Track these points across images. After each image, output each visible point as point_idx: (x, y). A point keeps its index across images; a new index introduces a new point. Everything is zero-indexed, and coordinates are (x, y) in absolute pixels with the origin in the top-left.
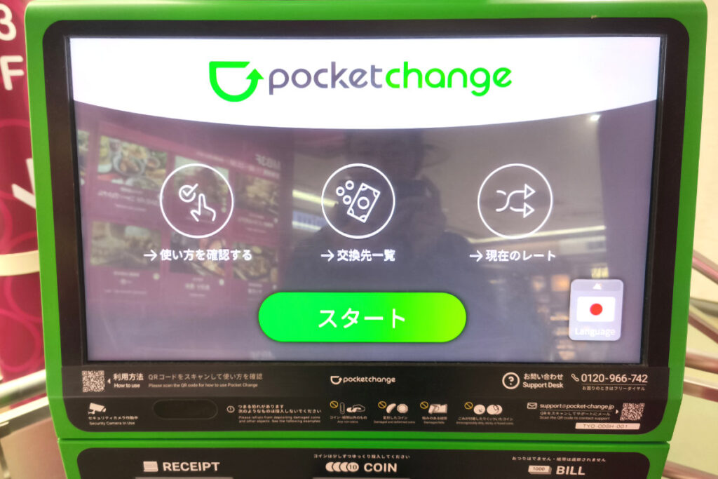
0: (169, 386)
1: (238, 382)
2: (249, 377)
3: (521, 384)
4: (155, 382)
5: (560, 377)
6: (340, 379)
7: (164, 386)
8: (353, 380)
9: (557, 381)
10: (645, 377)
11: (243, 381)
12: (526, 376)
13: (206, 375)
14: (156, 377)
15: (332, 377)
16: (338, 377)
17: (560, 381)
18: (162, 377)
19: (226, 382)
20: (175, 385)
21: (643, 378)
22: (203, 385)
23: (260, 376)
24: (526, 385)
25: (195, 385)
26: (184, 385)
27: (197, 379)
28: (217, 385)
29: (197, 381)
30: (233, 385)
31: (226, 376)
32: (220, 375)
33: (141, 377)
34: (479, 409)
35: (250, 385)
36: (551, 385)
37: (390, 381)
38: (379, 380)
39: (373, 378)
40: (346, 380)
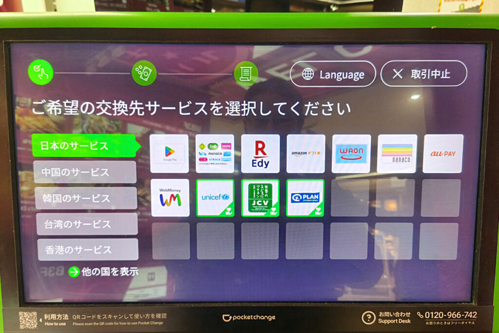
0: (90, 324)
1: (147, 320)
2: (155, 317)
3: (377, 320)
4: (78, 321)
5: (408, 314)
6: (231, 317)
7: (86, 324)
8: (241, 318)
9: (405, 318)
10: (475, 313)
11: (150, 320)
12: (381, 314)
13: (120, 315)
14: (78, 317)
15: (223, 316)
16: (229, 315)
17: (408, 318)
18: (84, 317)
19: (137, 320)
20: (95, 324)
21: (473, 315)
22: (118, 324)
23: (164, 315)
24: (381, 321)
25: (111, 324)
26: (103, 323)
27: (113, 318)
28: (129, 323)
29: (113, 320)
30: (142, 323)
31: (137, 316)
32: (131, 315)
33: (66, 317)
35: (156, 323)
36: (400, 321)
37: (271, 319)
38: (262, 317)
39: (257, 316)
40: (235, 318)
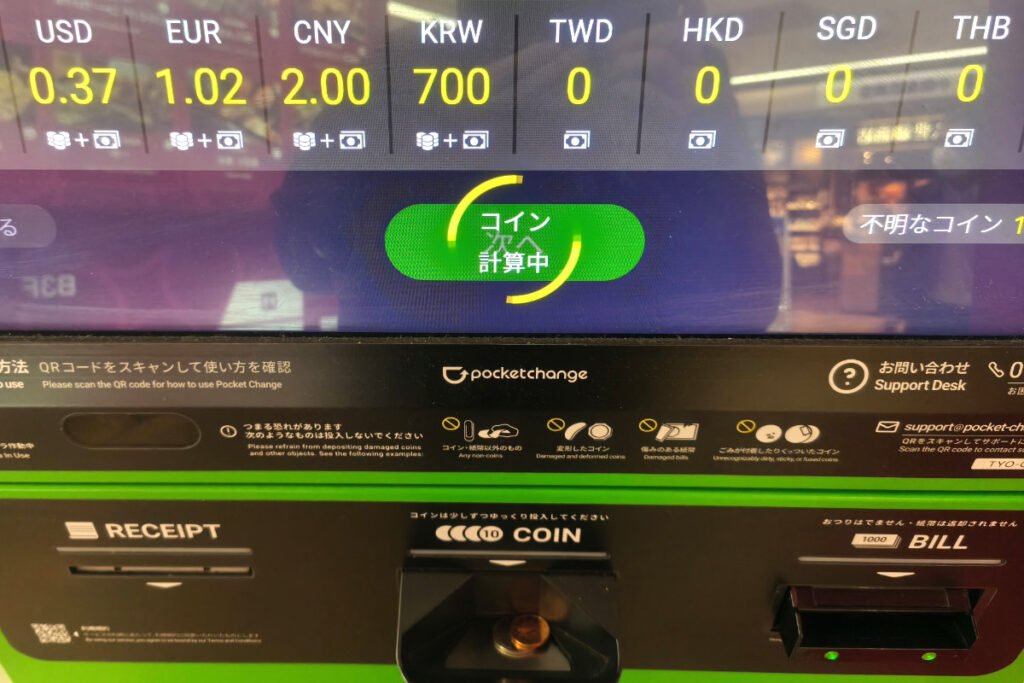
0: (89, 385)
1: (239, 378)
2: (260, 369)
3: (871, 383)
4: (54, 377)
5: (962, 368)
6: (465, 373)
7: (78, 385)
8: (493, 374)
9: (953, 377)
11: (248, 376)
12: (885, 366)
13: (165, 364)
14: (55, 367)
15: (445, 369)
16: (459, 368)
17: (961, 376)
18: (69, 367)
19: (212, 378)
20: (101, 384)
22: (162, 385)
23: (285, 367)
24: (881, 385)
25: (144, 385)
26: (122, 384)
27: (147, 372)
28: (191, 385)
29: (147, 376)
30: (227, 385)
31: (211, 366)
32: (196, 364)
33: (21, 367)
34: (767, 433)
35: (264, 385)
36: (938, 385)
37: (575, 378)
38: (551, 375)
39: (538, 372)
40: (476, 374)
